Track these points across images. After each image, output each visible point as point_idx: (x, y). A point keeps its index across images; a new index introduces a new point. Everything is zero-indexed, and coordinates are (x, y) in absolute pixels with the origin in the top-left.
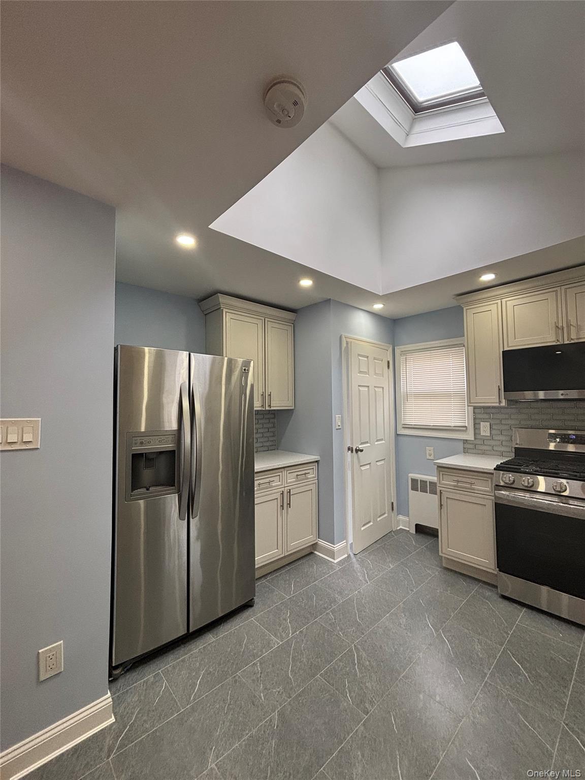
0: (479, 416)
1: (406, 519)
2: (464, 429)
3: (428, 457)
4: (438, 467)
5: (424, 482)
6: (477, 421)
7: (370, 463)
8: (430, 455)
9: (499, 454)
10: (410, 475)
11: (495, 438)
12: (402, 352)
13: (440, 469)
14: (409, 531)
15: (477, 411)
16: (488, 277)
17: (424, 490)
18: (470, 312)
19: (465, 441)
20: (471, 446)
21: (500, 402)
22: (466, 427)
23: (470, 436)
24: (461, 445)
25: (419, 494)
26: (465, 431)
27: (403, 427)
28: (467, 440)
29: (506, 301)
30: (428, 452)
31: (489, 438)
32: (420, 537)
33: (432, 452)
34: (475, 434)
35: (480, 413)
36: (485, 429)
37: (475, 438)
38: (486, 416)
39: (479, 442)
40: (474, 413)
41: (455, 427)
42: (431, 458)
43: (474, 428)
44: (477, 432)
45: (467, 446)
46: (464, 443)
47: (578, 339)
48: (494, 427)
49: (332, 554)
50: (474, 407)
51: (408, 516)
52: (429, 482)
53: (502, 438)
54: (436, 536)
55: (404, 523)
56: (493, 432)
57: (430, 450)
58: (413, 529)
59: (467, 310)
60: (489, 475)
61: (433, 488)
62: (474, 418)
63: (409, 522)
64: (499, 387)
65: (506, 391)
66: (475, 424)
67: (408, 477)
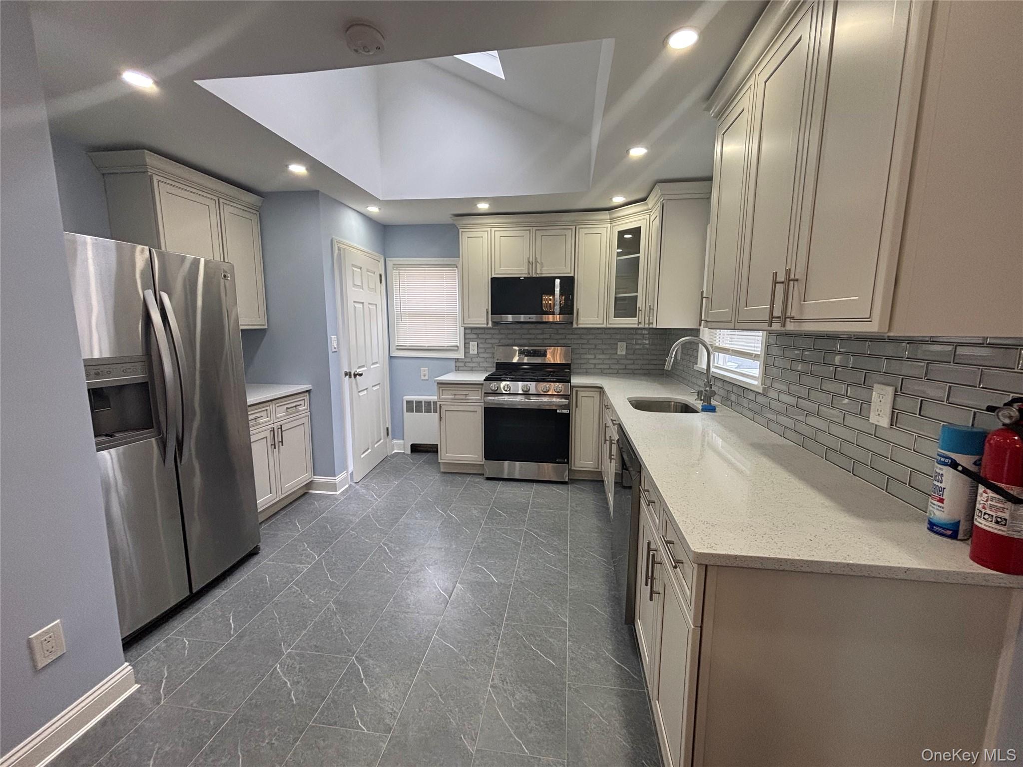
0: (468, 336)
1: (401, 442)
2: (455, 348)
3: (423, 378)
4: (438, 383)
5: (419, 403)
6: (467, 341)
7: (367, 389)
8: (425, 376)
9: (483, 369)
10: (404, 397)
11: (481, 355)
12: (394, 265)
13: (440, 385)
14: (403, 453)
15: (468, 331)
16: (483, 206)
17: (419, 410)
18: (466, 235)
19: (457, 360)
20: (462, 364)
21: (487, 323)
22: (457, 346)
23: (461, 355)
24: (453, 363)
25: (415, 415)
26: (457, 350)
27: (397, 349)
28: (458, 359)
29: (495, 231)
30: (422, 373)
31: (476, 356)
32: (417, 456)
33: (426, 372)
34: (465, 353)
35: (471, 333)
36: (473, 348)
37: (465, 357)
38: (475, 336)
39: (469, 360)
40: (465, 334)
41: (448, 346)
42: (426, 378)
43: (465, 347)
44: (467, 350)
45: (458, 364)
46: (456, 362)
47: (541, 274)
48: (481, 346)
49: (334, 487)
50: (465, 328)
51: (403, 438)
52: (424, 402)
53: (487, 355)
54: (433, 451)
55: (396, 446)
56: (480, 350)
57: (424, 370)
58: (408, 451)
59: (462, 232)
60: (480, 386)
61: (428, 407)
62: (465, 338)
63: (404, 444)
64: (487, 310)
65: (495, 313)
66: (465, 343)
67: (403, 399)
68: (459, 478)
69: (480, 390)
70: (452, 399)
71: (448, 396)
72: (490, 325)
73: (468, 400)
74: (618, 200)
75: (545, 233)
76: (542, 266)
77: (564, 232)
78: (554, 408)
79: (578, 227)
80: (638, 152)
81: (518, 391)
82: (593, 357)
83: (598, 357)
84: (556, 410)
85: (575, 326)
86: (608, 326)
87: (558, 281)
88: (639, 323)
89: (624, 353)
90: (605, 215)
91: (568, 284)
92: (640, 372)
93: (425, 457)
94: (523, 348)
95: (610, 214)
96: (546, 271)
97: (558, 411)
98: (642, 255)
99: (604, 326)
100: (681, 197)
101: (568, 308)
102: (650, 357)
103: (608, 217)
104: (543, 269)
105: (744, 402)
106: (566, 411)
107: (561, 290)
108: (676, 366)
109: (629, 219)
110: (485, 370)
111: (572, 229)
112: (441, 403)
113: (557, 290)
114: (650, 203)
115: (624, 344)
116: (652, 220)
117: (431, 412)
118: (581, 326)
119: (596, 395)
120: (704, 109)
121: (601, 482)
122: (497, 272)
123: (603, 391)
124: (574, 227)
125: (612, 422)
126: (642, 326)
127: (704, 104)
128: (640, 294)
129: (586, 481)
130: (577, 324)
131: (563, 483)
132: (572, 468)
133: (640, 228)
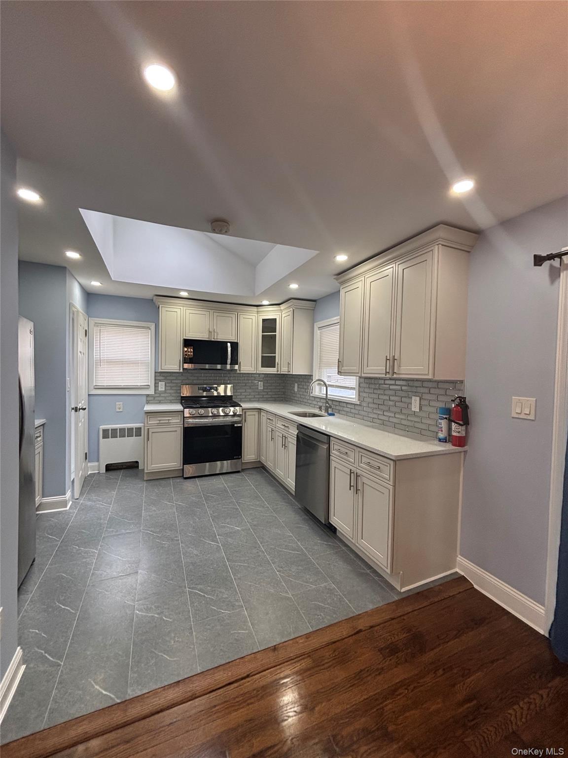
0: (157, 378)
1: (96, 464)
2: (147, 387)
3: (118, 410)
4: (145, 413)
5: (114, 431)
6: (157, 382)
8: (119, 409)
10: (101, 427)
11: (168, 391)
12: (96, 323)
13: (148, 414)
14: (99, 473)
15: (157, 375)
16: (184, 294)
18: (164, 310)
19: (148, 396)
20: (152, 398)
21: (180, 370)
22: (148, 385)
23: (151, 392)
24: (144, 398)
25: (110, 440)
26: (148, 388)
27: (95, 388)
28: (148, 395)
29: (186, 309)
30: (117, 406)
31: (164, 392)
33: (121, 406)
34: (155, 390)
35: (160, 376)
36: (162, 386)
37: (155, 393)
38: (163, 378)
39: (157, 395)
40: (155, 376)
41: (141, 386)
42: (120, 410)
43: (155, 386)
44: (157, 388)
45: (148, 399)
46: (147, 397)
47: (217, 339)
48: (167, 385)
49: (64, 504)
50: (155, 372)
51: (98, 461)
52: (119, 429)
53: (172, 391)
54: (124, 469)
55: (93, 468)
56: (167, 388)
57: (119, 404)
58: (103, 470)
59: (162, 307)
60: (180, 413)
61: (123, 433)
62: (155, 380)
63: (99, 465)
64: (180, 360)
65: (185, 363)
66: (155, 383)
67: (99, 428)
68: (163, 482)
69: (180, 415)
70: (157, 423)
71: (153, 421)
72: (181, 371)
73: (171, 423)
74: (265, 302)
75: (218, 314)
76: (217, 335)
77: (231, 315)
78: (232, 424)
79: (239, 313)
80: (294, 286)
81: (209, 414)
83: (248, 390)
84: (234, 425)
85: (238, 372)
86: (258, 372)
87: (229, 344)
88: (278, 371)
89: (262, 388)
90: (255, 309)
91: (235, 346)
92: (272, 399)
93: (130, 471)
94: (200, 386)
95: (257, 308)
96: (221, 338)
97: (235, 425)
98: (277, 333)
99: (255, 372)
100: (304, 308)
101: (235, 361)
102: (276, 390)
103: (256, 310)
104: (219, 336)
105: (348, 410)
106: (239, 425)
107: (231, 350)
108: (294, 395)
109: (270, 313)
110: (171, 402)
111: (235, 314)
112: (148, 427)
113: (229, 349)
114: (283, 307)
115: (262, 383)
116: (283, 316)
117: (125, 437)
118: (241, 372)
119: (256, 414)
120: (334, 279)
121: (260, 468)
122: (187, 336)
123: (262, 410)
124: (237, 313)
125: (284, 425)
126: (279, 373)
127: (335, 277)
128: (277, 355)
129: (252, 468)
130: (240, 370)
131: (238, 472)
132: (243, 462)
133: (276, 319)
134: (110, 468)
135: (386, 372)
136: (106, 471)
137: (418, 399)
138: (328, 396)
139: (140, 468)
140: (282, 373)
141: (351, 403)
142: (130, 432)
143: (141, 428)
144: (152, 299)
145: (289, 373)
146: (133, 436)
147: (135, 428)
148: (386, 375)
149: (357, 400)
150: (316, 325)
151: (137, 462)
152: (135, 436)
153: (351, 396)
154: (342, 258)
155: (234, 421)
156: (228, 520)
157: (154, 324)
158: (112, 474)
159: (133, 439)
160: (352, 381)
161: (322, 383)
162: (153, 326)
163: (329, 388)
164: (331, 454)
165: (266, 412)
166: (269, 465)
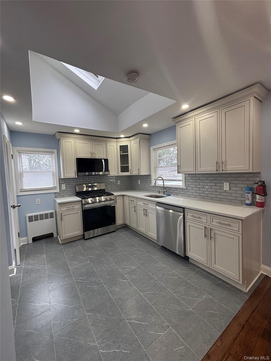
0: (60, 182)
1: (26, 238)
2: (54, 188)
3: (37, 203)
4: (58, 204)
5: (36, 217)
8: (38, 202)
11: (67, 190)
12: (18, 150)
13: (60, 205)
14: (28, 243)
15: (60, 180)
16: (77, 131)
17: (36, 220)
18: (64, 141)
19: (55, 193)
20: (58, 195)
22: (56, 187)
23: (58, 190)
24: (53, 195)
25: (34, 222)
26: (56, 189)
27: (21, 192)
28: (56, 192)
30: (37, 201)
31: (65, 190)
35: (62, 181)
36: (64, 187)
37: (60, 191)
38: (64, 182)
39: (61, 192)
40: (59, 181)
41: (51, 187)
42: (39, 204)
43: (59, 187)
44: (61, 188)
45: (56, 195)
47: (96, 157)
48: (67, 186)
49: (13, 271)
50: (59, 179)
51: (27, 236)
52: (40, 215)
53: (71, 189)
54: (44, 238)
55: (23, 241)
56: (67, 187)
57: (38, 200)
58: (31, 241)
59: (62, 139)
60: (80, 202)
61: (42, 217)
62: (59, 183)
63: (28, 239)
64: (75, 171)
65: (79, 172)
66: (59, 185)
67: (26, 216)
69: (80, 203)
70: (67, 210)
71: (64, 209)
72: (77, 177)
73: (74, 208)
74: (122, 136)
75: (96, 143)
77: (102, 144)
78: (110, 205)
79: (107, 143)
80: (145, 125)
81: (96, 201)
82: (110, 186)
84: (111, 205)
85: (108, 175)
86: (119, 175)
87: (103, 160)
88: (131, 174)
89: (120, 184)
90: (115, 140)
91: (106, 161)
92: (124, 189)
93: (49, 240)
94: (87, 185)
95: (116, 140)
96: (98, 156)
97: (112, 206)
98: (129, 153)
99: (117, 175)
100: (145, 138)
101: (107, 170)
102: (127, 184)
103: (116, 141)
104: (96, 156)
105: (177, 192)
106: (113, 205)
107: (105, 163)
108: (138, 186)
109: (124, 142)
110: (70, 196)
111: (105, 143)
112: (61, 213)
113: (104, 163)
114: (131, 139)
115: (119, 181)
116: (132, 143)
117: (43, 219)
118: (110, 175)
119: (121, 198)
120: (172, 120)
121: (125, 227)
122: (78, 156)
123: (124, 196)
124: (105, 142)
125: (144, 203)
126: (131, 175)
127: (172, 119)
128: (130, 165)
129: (121, 228)
130: (109, 175)
131: (114, 231)
132: (116, 225)
133: (128, 145)
134: (35, 239)
135: (217, 170)
136: (33, 242)
137: (228, 183)
138: (165, 185)
139: (54, 237)
140: (133, 175)
141: (180, 188)
142: (46, 216)
143: (53, 213)
144: (53, 134)
145: (139, 174)
146: (48, 218)
147: (50, 213)
148: (217, 172)
149: (184, 186)
150: (152, 148)
151: (52, 233)
152: (50, 218)
153: (180, 184)
154: (185, 107)
155: (111, 203)
156: (125, 263)
157: (56, 150)
158: (37, 243)
159: (49, 220)
160: (181, 177)
161: (161, 179)
162: (55, 151)
163: (164, 181)
164: (185, 218)
165: (128, 197)
166: (133, 225)
